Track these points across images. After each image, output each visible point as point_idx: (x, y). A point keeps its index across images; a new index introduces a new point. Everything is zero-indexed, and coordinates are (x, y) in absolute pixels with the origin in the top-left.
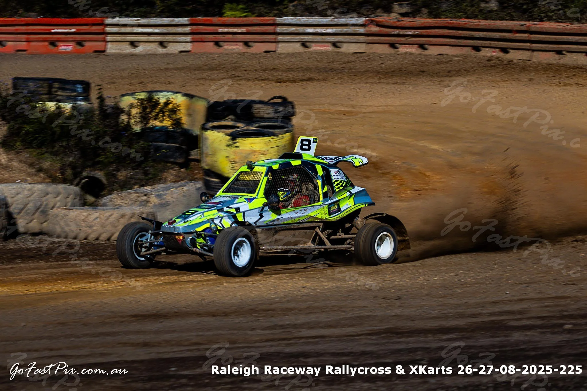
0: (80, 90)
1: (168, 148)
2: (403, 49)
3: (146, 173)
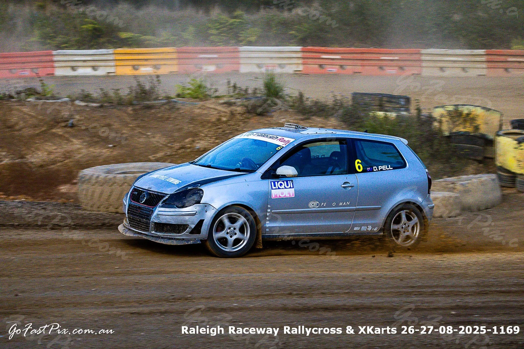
0: (403, 103)
1: (469, 148)
3: (452, 167)
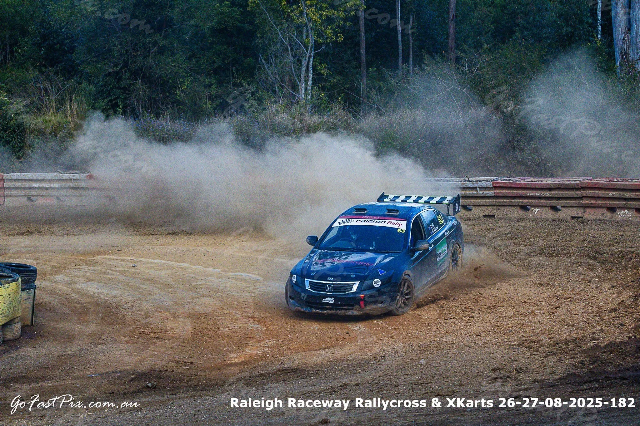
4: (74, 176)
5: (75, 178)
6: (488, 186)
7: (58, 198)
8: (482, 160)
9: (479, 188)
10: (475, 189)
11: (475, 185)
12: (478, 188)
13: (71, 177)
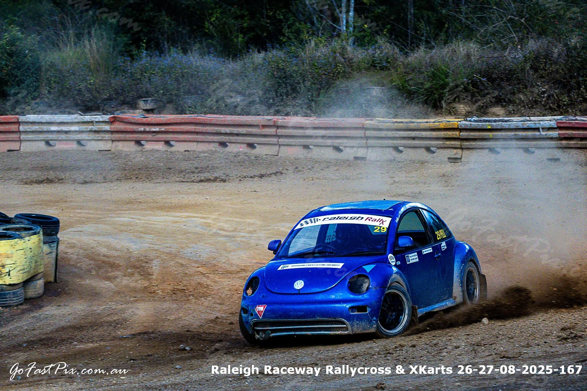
2: (148, 146)
4: (96, 118)
5: (97, 120)
6: (551, 126)
7: (79, 142)
8: (543, 97)
9: (543, 129)
10: (537, 129)
11: (538, 126)
12: (541, 129)
13: (93, 119)
